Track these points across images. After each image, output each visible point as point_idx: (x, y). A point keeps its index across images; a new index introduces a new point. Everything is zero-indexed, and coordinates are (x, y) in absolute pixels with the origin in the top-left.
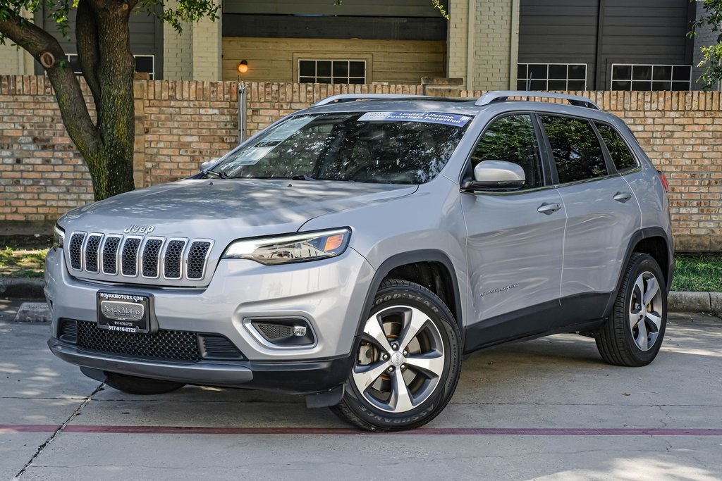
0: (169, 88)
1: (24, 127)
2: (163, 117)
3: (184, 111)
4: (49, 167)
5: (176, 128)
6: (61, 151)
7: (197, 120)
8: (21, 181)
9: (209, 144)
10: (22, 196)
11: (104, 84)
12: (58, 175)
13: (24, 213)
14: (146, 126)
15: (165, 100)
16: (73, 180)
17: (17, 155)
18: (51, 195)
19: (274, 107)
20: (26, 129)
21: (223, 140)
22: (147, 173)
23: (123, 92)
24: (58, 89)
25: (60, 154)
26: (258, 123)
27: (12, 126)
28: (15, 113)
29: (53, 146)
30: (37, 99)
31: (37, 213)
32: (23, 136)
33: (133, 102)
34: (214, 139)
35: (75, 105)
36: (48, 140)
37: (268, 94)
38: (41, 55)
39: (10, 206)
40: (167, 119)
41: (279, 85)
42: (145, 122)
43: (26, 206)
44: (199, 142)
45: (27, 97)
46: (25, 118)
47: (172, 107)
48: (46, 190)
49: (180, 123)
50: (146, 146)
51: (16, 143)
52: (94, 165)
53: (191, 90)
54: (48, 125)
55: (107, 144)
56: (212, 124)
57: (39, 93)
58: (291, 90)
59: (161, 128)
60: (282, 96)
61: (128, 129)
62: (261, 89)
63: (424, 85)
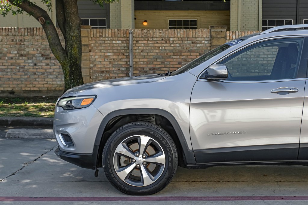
0: (99, 32)
1: (37, 50)
2: (97, 44)
3: (106, 42)
4: (49, 67)
5: (103, 49)
6: (53, 60)
7: (112, 46)
8: (37, 73)
9: (117, 56)
10: (37, 80)
11: (67, 30)
12: (52, 70)
13: (38, 87)
14: (90, 49)
15: (98, 37)
16: (59, 72)
17: (35, 62)
18: (50, 79)
19: (145, 39)
20: (39, 51)
21: (123, 54)
22: (91, 69)
23: (76, 34)
24: (47, 33)
25: (53, 61)
26: (138, 47)
27: (33, 49)
28: (34, 44)
29: (50, 58)
30: (43, 37)
31: (44, 87)
32: (37, 54)
33: (81, 38)
34: (119, 54)
35: (54, 40)
36: (48, 55)
37: (142, 34)
38: (39, 18)
39: (32, 84)
40: (99, 46)
41: (147, 30)
42: (90, 47)
43: (39, 84)
44: (113, 55)
45: (39, 37)
46: (38, 46)
47: (101, 40)
48: (47, 77)
49: (105, 47)
50: (90, 57)
51: (34, 56)
52: (64, 66)
53: (109, 33)
54: (48, 49)
55: (69, 56)
56: (118, 47)
57: (44, 35)
58: (152, 32)
59: (96, 49)
60: (149, 35)
61: (78, 50)
62: (139, 32)
63: (210, 29)
